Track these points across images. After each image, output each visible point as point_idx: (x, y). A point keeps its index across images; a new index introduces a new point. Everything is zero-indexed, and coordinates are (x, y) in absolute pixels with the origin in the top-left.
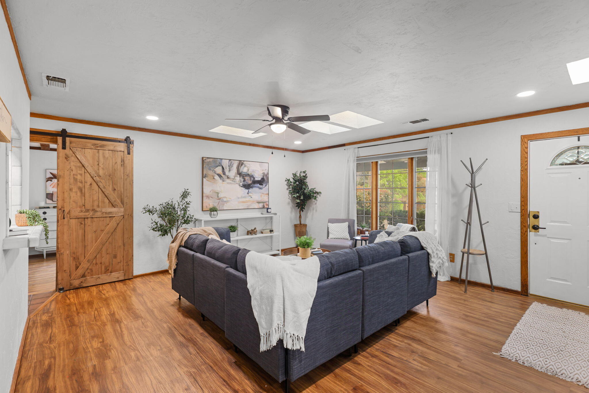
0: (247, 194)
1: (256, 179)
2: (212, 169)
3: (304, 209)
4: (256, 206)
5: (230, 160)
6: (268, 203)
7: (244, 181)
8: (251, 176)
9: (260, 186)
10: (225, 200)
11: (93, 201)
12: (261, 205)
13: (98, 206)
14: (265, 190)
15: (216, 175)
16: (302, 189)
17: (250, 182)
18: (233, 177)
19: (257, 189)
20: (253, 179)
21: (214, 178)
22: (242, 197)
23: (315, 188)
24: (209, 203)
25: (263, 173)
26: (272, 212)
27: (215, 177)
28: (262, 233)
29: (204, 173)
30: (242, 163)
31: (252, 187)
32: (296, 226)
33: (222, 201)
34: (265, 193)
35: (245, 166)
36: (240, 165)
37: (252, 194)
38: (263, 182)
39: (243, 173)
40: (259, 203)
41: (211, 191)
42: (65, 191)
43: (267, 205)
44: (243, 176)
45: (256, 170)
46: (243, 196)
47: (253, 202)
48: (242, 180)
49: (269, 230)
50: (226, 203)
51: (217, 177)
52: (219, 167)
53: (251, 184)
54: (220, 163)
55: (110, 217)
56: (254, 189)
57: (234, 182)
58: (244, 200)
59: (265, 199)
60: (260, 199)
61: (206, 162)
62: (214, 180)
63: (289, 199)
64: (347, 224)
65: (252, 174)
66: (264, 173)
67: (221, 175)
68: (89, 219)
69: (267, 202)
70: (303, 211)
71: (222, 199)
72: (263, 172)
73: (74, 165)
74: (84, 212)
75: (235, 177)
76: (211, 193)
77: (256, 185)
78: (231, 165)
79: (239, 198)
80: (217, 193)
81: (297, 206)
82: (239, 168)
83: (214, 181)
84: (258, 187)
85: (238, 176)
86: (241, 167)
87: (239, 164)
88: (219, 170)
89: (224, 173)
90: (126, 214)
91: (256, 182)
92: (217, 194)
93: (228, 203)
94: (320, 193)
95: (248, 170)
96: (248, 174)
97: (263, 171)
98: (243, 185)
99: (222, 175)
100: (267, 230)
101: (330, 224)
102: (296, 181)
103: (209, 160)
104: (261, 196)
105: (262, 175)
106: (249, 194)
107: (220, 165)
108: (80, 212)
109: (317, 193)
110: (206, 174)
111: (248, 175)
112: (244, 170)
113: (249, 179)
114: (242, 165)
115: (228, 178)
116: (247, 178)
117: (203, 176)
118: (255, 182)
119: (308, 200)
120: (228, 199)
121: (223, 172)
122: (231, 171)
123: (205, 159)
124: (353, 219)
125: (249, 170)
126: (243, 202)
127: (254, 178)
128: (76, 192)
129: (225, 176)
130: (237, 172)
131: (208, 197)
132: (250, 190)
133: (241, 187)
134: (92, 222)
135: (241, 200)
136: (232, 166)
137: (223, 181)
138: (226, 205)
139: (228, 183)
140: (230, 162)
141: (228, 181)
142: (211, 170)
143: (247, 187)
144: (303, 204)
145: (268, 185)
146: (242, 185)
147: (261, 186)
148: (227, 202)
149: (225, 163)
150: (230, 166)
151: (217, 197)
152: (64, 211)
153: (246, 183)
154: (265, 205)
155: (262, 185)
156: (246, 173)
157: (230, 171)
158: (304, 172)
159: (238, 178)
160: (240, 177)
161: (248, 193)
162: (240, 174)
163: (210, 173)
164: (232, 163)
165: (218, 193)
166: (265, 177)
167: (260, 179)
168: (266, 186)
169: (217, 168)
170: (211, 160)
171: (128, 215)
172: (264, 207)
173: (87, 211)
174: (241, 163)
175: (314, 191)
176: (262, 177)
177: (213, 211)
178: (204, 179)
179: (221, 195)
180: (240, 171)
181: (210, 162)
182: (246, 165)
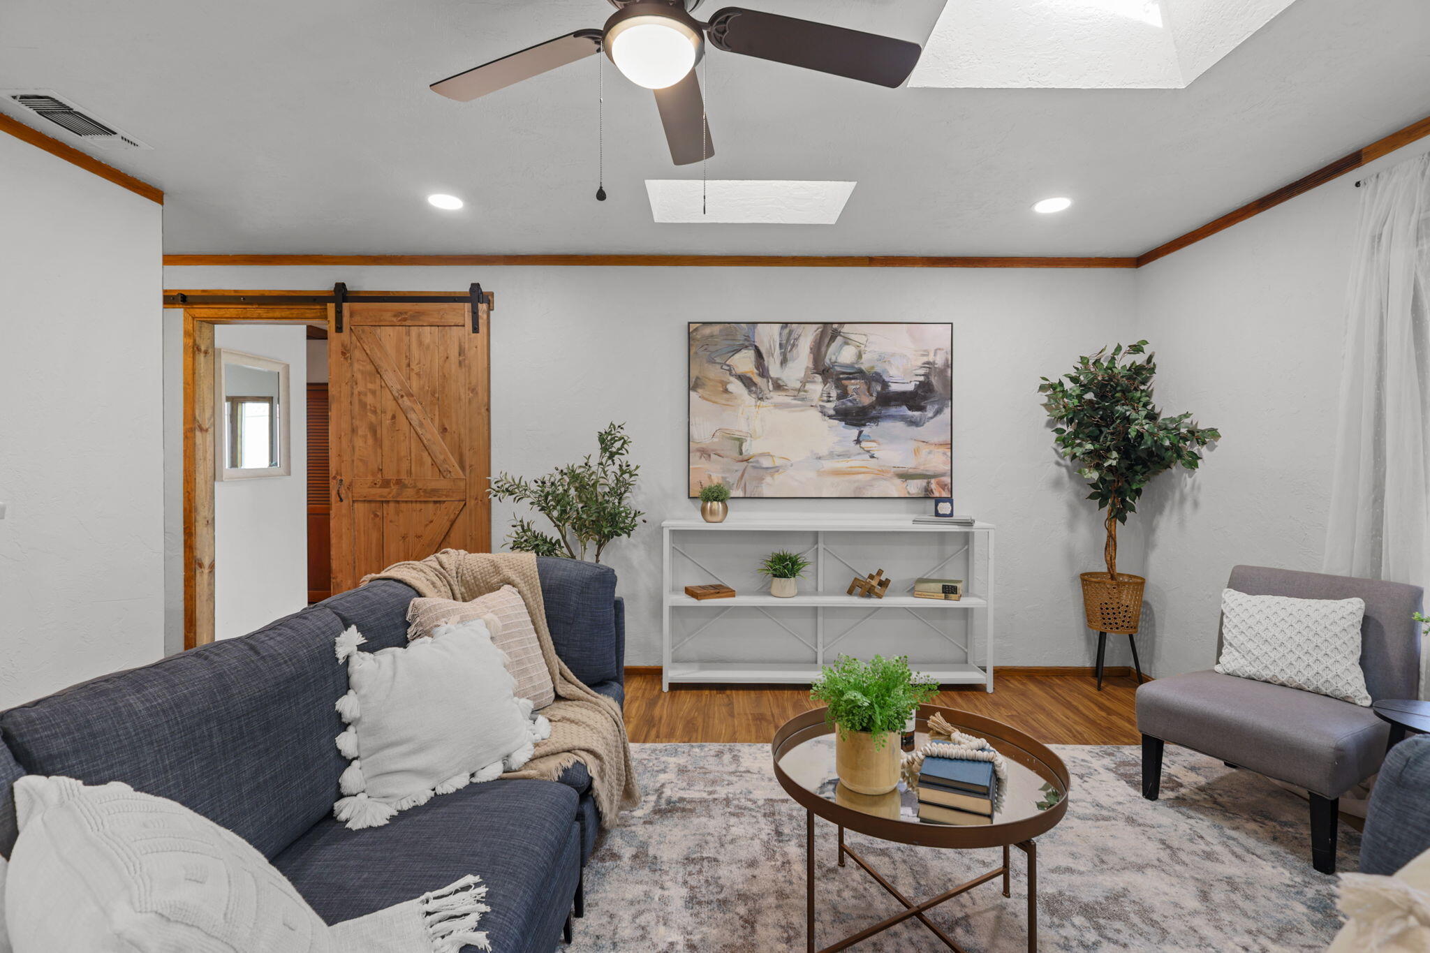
0: (853, 444)
1: (894, 388)
2: (718, 360)
3: (1133, 509)
4: (895, 488)
5: (787, 323)
6: (947, 480)
7: (839, 397)
8: (873, 378)
9: (910, 413)
10: (766, 463)
11: (399, 460)
12: (915, 487)
13: (409, 473)
14: (933, 427)
15: (732, 379)
16: (1113, 422)
17: (866, 400)
18: (798, 385)
19: (900, 425)
20: (879, 388)
21: (726, 391)
22: (832, 455)
23: (1187, 415)
24: (711, 473)
25: (928, 363)
26: (958, 515)
27: (730, 387)
28: (912, 592)
29: (694, 373)
30: (835, 330)
31: (876, 419)
32: (1087, 580)
33: (754, 467)
34: (936, 440)
35: (847, 342)
36: (827, 341)
37: (874, 444)
38: (925, 398)
39: (838, 369)
40: (905, 476)
41: (717, 434)
42: (343, 434)
43: (943, 486)
44: (839, 380)
45: (893, 355)
46: (839, 449)
47: (881, 473)
48: (834, 394)
49: (940, 586)
50: (772, 476)
51: (736, 387)
52: (744, 351)
53: (872, 406)
54: (747, 338)
55: (435, 502)
56: (885, 425)
57: (803, 399)
58: (842, 464)
59: (935, 461)
60: (910, 464)
61: (698, 337)
62: (726, 396)
63: (1058, 464)
64: (1354, 607)
65: (878, 369)
66: (929, 365)
67: (750, 379)
68: (392, 505)
69: (943, 475)
70: (1123, 520)
71: (757, 462)
72: (925, 359)
73: (359, 370)
74: (380, 487)
75: (804, 383)
76: (715, 440)
77: (893, 410)
78: (788, 340)
79: (820, 458)
80: (738, 439)
81: (1092, 497)
82: (823, 349)
83: (728, 400)
84: (903, 418)
85: (819, 378)
86: (829, 345)
87: (823, 334)
88: (744, 362)
89: (763, 372)
90: (470, 496)
91: (895, 400)
92: (737, 443)
93: (776, 476)
94: (1214, 433)
95: (860, 356)
96: (861, 372)
97: (928, 355)
98: (835, 409)
99: (757, 379)
100: (933, 585)
101: (1234, 601)
102: (1086, 388)
103: (707, 331)
104: (916, 452)
105: (922, 371)
106: (864, 444)
107: (747, 343)
108: (372, 487)
109: (1197, 436)
110: (697, 378)
111: (860, 374)
112: (843, 355)
113: (864, 387)
114: (833, 338)
115: (778, 386)
116: (852, 385)
117: (693, 385)
118: (888, 399)
119: (1156, 473)
120: (778, 462)
121: (757, 368)
122: (790, 364)
123: (696, 330)
124: (1413, 583)
125: (864, 356)
126: (837, 473)
127: (885, 385)
128: (365, 437)
129: (765, 380)
130: (811, 365)
131: (705, 453)
132: (866, 430)
133: (830, 417)
134: (397, 512)
135: (829, 465)
136: (793, 345)
137: (761, 399)
138: (768, 479)
139: (777, 406)
140: (786, 331)
141: (778, 397)
142: (715, 363)
143: (854, 416)
144: (1126, 486)
145: (947, 411)
146: (832, 412)
147: (917, 414)
148: (775, 470)
149: (768, 337)
150: (787, 348)
151: (736, 454)
152: (341, 480)
153: (849, 404)
154: (933, 486)
155: (922, 409)
156: (851, 366)
157: (784, 361)
158: (1136, 349)
159: (817, 388)
160: (825, 382)
161: (858, 441)
162: (823, 370)
163: (714, 372)
164: (794, 335)
165: (740, 441)
166: (934, 380)
167: (910, 387)
168: (938, 412)
169: (737, 356)
170: (716, 329)
171: (476, 499)
172: (927, 495)
173: (386, 484)
174: (830, 332)
175: (1184, 431)
176: (922, 379)
177: (716, 499)
178: (691, 393)
179: (750, 448)
180: (827, 361)
181: (712, 336)
182: (852, 337)
